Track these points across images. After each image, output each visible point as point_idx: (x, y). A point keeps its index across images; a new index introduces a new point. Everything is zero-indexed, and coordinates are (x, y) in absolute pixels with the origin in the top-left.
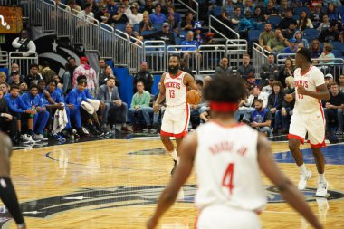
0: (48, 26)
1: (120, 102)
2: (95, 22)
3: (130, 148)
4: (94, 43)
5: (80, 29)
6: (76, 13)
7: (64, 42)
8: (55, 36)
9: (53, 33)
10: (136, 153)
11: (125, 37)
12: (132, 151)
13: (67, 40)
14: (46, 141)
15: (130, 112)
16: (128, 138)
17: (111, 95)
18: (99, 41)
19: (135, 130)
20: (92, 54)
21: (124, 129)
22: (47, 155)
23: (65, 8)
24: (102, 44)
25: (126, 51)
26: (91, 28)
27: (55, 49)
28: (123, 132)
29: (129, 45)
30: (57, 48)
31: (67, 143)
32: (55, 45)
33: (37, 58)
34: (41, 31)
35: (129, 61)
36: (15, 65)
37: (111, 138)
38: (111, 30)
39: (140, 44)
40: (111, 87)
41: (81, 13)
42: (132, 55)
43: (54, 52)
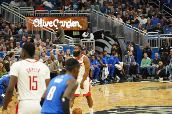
0: (100, 26)
1: (135, 63)
2: (123, 24)
3: (140, 86)
4: (122, 34)
5: (115, 27)
6: (113, 19)
7: (107, 34)
8: (103, 31)
9: (102, 30)
10: (144, 89)
11: (137, 30)
12: (141, 88)
13: (109, 32)
14: (99, 83)
15: (140, 69)
16: (140, 81)
17: (130, 60)
18: (125, 33)
19: (143, 77)
20: (121, 40)
21: (137, 77)
22: (99, 90)
23: (107, 17)
24: (126, 35)
25: (138, 38)
26: (121, 27)
27: (103, 37)
28: (137, 78)
29: (140, 35)
30: (104, 37)
31: (109, 83)
32: (103, 35)
33: (94, 42)
34: (96, 29)
35: (140, 42)
36: (84, 45)
37: (131, 81)
38: (131, 27)
39: (145, 34)
40: (130, 56)
41: (116, 19)
42: (141, 39)
43: (102, 39)
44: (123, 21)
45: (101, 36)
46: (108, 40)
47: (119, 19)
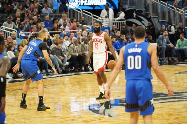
0: (132, 4)
3: (176, 70)
4: (156, 12)
5: (148, 5)
8: (135, 10)
9: (134, 8)
10: (180, 73)
12: (176, 72)
13: (141, 11)
16: (175, 65)
18: (159, 11)
19: (179, 60)
20: (155, 19)
24: (161, 13)
25: (174, 17)
26: (155, 5)
27: (135, 16)
29: (176, 13)
30: (136, 16)
32: (135, 14)
33: (125, 21)
34: (127, 7)
35: (176, 22)
36: (114, 26)
37: (166, 65)
38: (166, 5)
39: (182, 12)
40: (166, 36)
42: (178, 18)
43: (134, 18)
46: (141, 20)
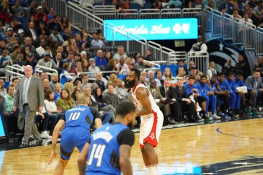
0: (217, 31)
2: (253, 27)
4: (251, 43)
5: (241, 33)
6: (238, 21)
8: (222, 39)
9: (220, 37)
13: (231, 41)
14: (219, 119)
17: (257, 84)
18: (256, 41)
20: (250, 52)
22: (217, 130)
23: (229, 17)
24: (258, 44)
26: (250, 32)
27: (221, 49)
30: (223, 48)
31: (232, 120)
32: (221, 46)
33: (207, 56)
34: (211, 36)
36: (192, 62)
41: (242, 21)
43: (221, 51)
44: (254, 23)
45: (219, 47)
47: (246, 20)
